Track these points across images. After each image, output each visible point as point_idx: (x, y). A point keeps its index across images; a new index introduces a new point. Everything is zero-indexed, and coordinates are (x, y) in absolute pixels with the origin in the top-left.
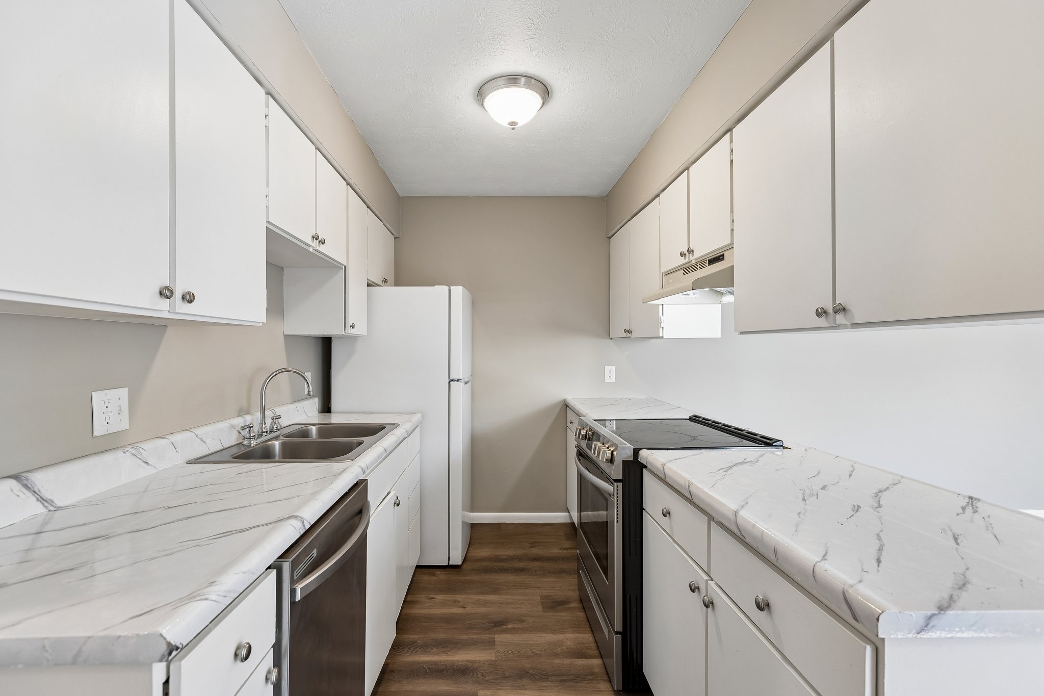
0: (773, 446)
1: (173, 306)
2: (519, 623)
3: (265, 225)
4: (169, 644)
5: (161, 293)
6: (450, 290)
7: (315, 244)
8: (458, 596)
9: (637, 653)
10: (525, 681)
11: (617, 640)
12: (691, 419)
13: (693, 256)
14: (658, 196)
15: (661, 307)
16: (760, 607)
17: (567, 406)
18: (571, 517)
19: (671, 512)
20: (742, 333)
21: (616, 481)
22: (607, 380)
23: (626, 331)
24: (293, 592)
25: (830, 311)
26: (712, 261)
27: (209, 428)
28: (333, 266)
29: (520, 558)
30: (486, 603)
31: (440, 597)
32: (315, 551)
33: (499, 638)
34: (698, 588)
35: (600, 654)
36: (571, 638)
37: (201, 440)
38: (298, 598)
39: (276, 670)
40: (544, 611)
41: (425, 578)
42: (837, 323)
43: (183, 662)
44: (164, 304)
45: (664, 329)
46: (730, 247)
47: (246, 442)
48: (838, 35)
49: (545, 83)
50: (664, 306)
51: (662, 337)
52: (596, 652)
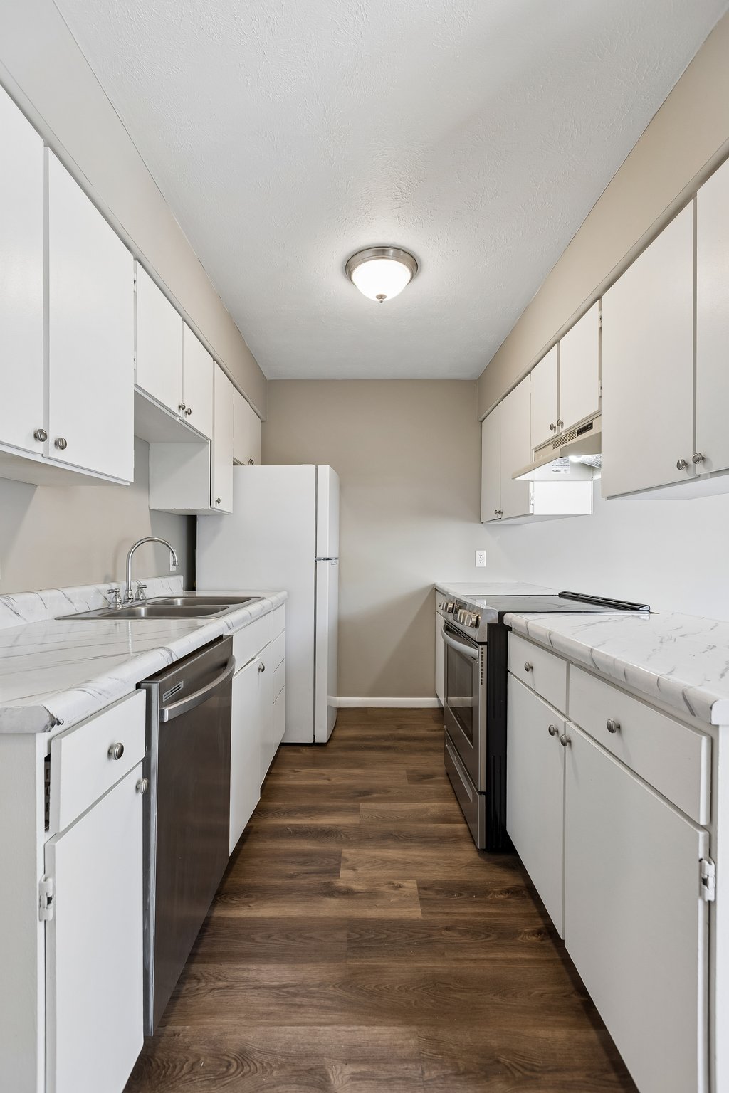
0: (639, 610)
1: (46, 449)
2: (384, 793)
3: (133, 388)
4: (52, 716)
5: (35, 436)
6: (317, 469)
7: (181, 413)
8: (323, 770)
9: (500, 812)
10: (389, 842)
11: (481, 799)
12: (560, 595)
13: (562, 428)
14: (529, 372)
15: (531, 483)
16: (611, 730)
17: (436, 590)
18: (439, 701)
19: (534, 667)
20: (609, 498)
21: (481, 644)
22: (478, 564)
23: (496, 512)
24: (162, 713)
25: (691, 462)
26: (580, 432)
27: (77, 590)
28: (199, 440)
29: (387, 738)
30: (351, 776)
31: (304, 771)
32: (182, 683)
33: (363, 805)
34: (557, 732)
35: (465, 820)
36: (434, 807)
37: (69, 599)
38: (166, 719)
39: (145, 781)
40: (409, 783)
41: (289, 754)
42: (698, 473)
43: (63, 739)
44: (38, 447)
45: (535, 506)
46: (598, 414)
47: (112, 606)
48: (701, 193)
49: (413, 255)
50: (535, 482)
51: (532, 514)
52: (461, 818)
